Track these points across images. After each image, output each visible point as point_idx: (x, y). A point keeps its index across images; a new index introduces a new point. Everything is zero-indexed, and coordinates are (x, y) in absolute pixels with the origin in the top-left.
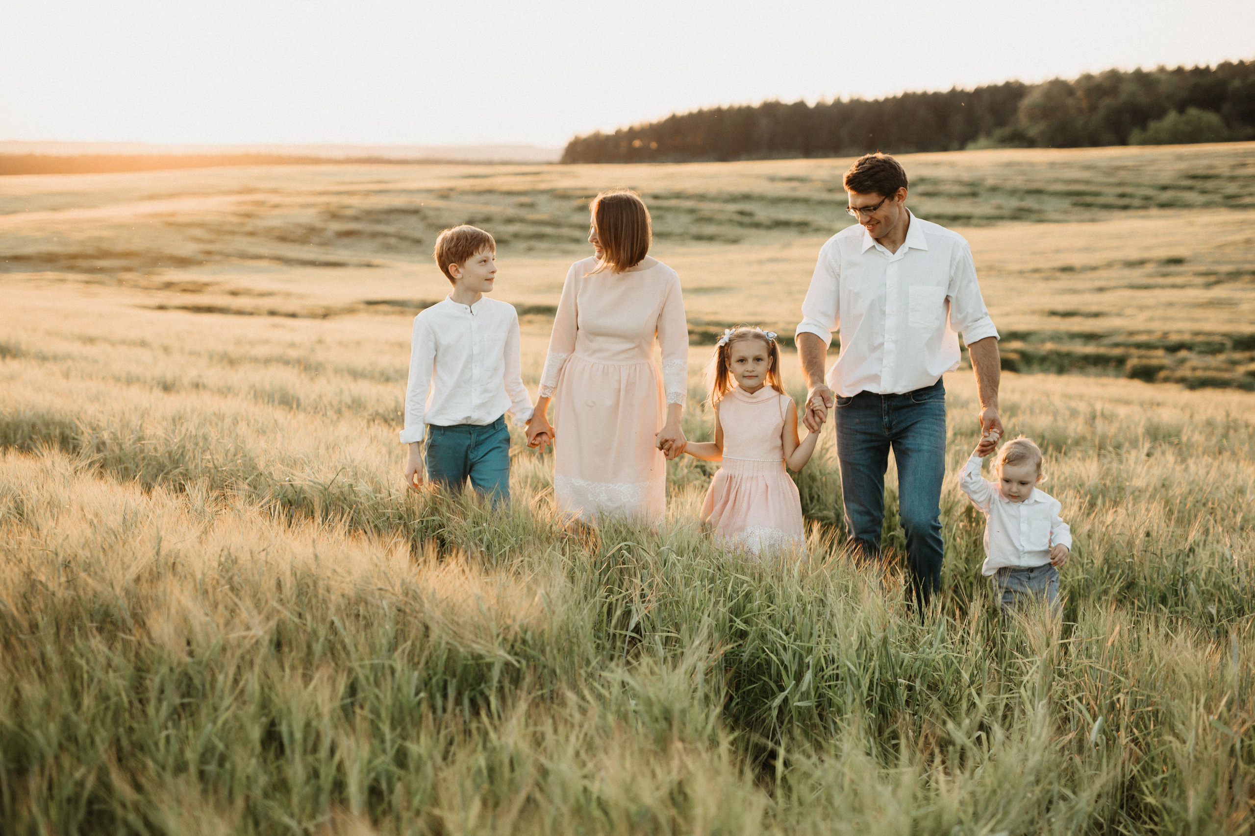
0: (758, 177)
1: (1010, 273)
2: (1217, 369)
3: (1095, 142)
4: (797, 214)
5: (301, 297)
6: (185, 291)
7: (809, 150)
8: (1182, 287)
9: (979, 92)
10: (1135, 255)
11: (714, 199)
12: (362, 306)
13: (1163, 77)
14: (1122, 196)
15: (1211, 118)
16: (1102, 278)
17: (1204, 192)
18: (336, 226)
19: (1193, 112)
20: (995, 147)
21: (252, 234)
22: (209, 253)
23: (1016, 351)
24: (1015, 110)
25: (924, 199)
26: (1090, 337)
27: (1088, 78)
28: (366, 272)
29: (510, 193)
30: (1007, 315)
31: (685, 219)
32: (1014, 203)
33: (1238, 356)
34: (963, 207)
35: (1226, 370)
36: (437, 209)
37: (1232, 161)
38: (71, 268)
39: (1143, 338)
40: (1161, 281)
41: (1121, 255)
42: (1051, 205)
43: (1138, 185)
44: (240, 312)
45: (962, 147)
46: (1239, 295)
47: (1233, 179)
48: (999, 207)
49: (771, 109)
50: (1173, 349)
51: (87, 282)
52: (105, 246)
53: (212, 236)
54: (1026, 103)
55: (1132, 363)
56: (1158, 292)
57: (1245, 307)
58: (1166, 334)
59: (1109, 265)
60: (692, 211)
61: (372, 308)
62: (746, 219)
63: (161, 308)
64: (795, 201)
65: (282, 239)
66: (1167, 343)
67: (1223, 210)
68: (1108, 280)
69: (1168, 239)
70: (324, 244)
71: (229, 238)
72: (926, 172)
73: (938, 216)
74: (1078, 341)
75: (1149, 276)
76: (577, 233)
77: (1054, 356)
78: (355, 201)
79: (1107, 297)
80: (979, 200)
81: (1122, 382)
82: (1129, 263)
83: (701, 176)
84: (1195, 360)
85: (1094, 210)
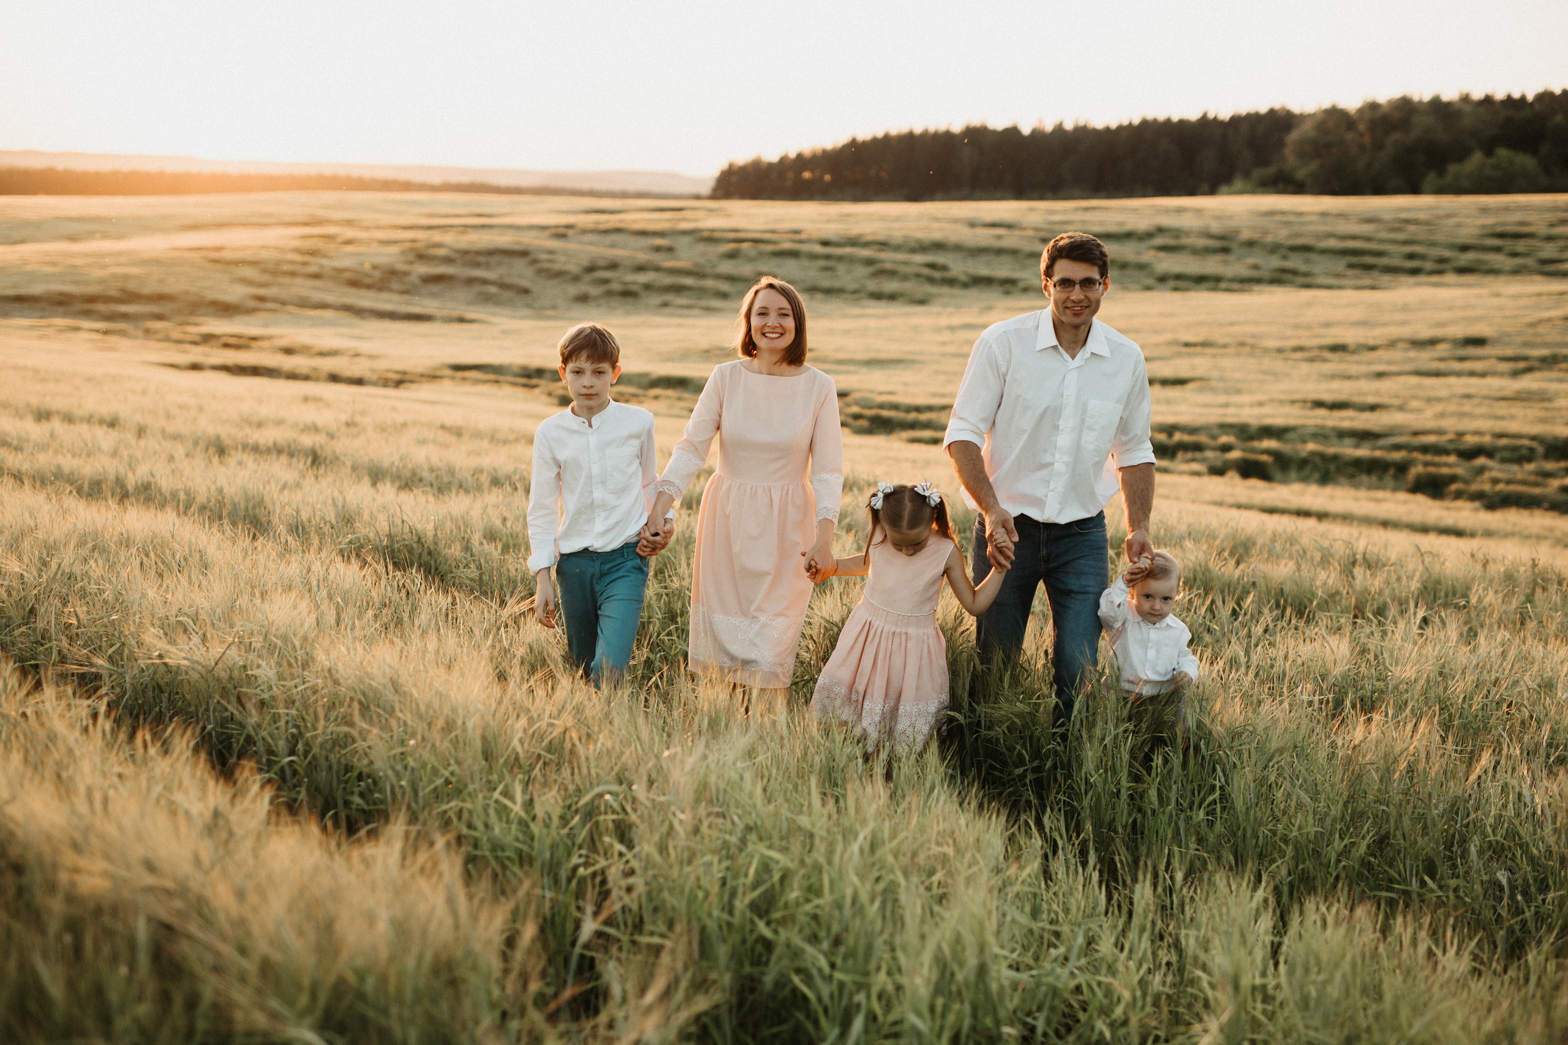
0: (955, 221)
1: (1266, 350)
2: (1524, 483)
3: (1379, 189)
4: (1002, 270)
5: (372, 358)
6: (226, 346)
7: (1021, 191)
8: (1483, 375)
9: (1236, 121)
10: (1426, 333)
11: (898, 248)
12: (448, 372)
13: (1467, 108)
14: (1411, 256)
15: (1526, 161)
16: (1381, 361)
17: (1514, 255)
18: (423, 269)
19: (1502, 153)
20: (1252, 192)
21: (316, 276)
22: (262, 299)
23: (1268, 452)
24: (1281, 144)
25: (1162, 255)
26: (1363, 436)
27: (1373, 106)
28: (457, 328)
29: (643, 233)
30: (1260, 404)
31: (862, 271)
32: (1275, 262)
33: (1550, 466)
34: (1211, 266)
35: (1535, 484)
36: (551, 252)
37: (1550, 217)
38: (87, 314)
39: (1431, 439)
40: (1457, 366)
41: (1406, 332)
42: (1321, 266)
43: (1433, 244)
44: (293, 376)
45: (1212, 191)
46: (1554, 386)
47: (1550, 238)
48: (1256, 267)
49: (976, 135)
50: (1469, 454)
51: (106, 332)
52: (132, 286)
53: (266, 278)
54: (1294, 136)
55: (1416, 470)
56: (1452, 380)
57: (1561, 402)
58: (1461, 434)
59: (1392, 344)
60: (870, 262)
61: (459, 374)
62: (937, 275)
63: (195, 367)
64: (1000, 252)
65: (354, 284)
66: (1461, 447)
67: (1538, 278)
68: (1390, 363)
69: (1469, 313)
70: (406, 292)
71: (287, 280)
72: (1166, 221)
73: (1179, 277)
74: (1348, 441)
75: (1442, 359)
76: (725, 287)
77: (1317, 460)
78: (448, 238)
79: (1386, 385)
80: (1231, 258)
81: (1402, 496)
82: (1418, 344)
83: (883, 218)
84: (1496, 469)
85: (1375, 274)
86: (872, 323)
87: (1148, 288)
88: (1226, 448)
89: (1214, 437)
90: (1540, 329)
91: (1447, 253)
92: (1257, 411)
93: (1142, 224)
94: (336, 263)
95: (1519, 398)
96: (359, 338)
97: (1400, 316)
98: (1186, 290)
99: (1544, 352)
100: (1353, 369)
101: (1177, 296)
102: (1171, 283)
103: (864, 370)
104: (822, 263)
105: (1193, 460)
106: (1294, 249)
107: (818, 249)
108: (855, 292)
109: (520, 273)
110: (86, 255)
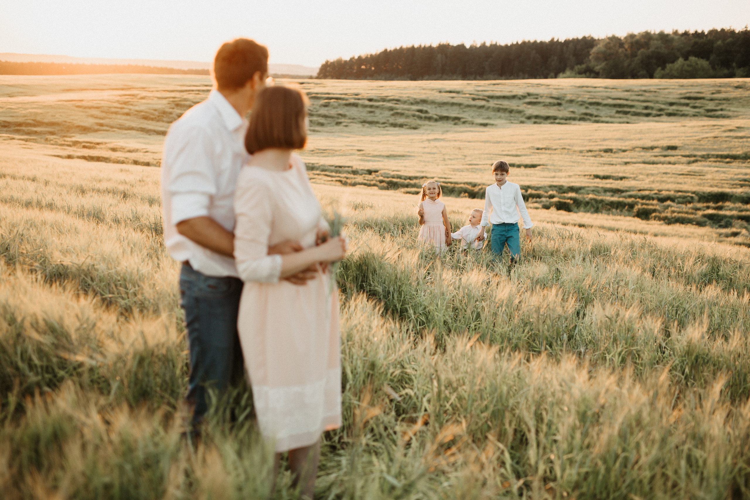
0: (433, 90)
1: (575, 152)
2: (687, 213)
3: (635, 76)
4: (453, 113)
5: (153, 153)
6: (84, 147)
7: (465, 75)
8: (674, 164)
9: (567, 43)
10: (649, 144)
11: (405, 102)
13: (676, 37)
14: (646, 108)
15: (703, 63)
16: (628, 156)
17: (694, 107)
19: (692, 59)
20: (574, 77)
21: (128, 114)
22: (101, 125)
23: (571, 199)
24: (588, 54)
25: (529, 106)
26: (616, 191)
27: (632, 36)
30: (570, 176)
31: (387, 113)
32: (583, 110)
33: (700, 205)
34: (552, 112)
35: (692, 214)
37: (712, 89)
38: (18, 131)
39: (647, 193)
40: (663, 159)
41: (640, 143)
42: (604, 112)
43: (657, 102)
44: (115, 161)
45: (556, 77)
46: (706, 169)
47: (712, 100)
48: (573, 112)
49: (443, 48)
50: (662, 200)
52: (39, 118)
53: (104, 115)
54: (594, 50)
56: (659, 166)
57: (708, 176)
58: (660, 191)
59: (633, 149)
60: (391, 109)
62: (423, 115)
63: (69, 157)
64: (453, 104)
65: (145, 118)
66: (660, 196)
68: (631, 158)
69: (670, 135)
71: (114, 116)
72: (532, 90)
73: (537, 117)
74: (608, 194)
75: (656, 156)
76: (322, 120)
77: (593, 202)
79: (629, 168)
80: (561, 108)
81: (631, 218)
82: (645, 149)
83: (398, 88)
84: (674, 207)
85: (629, 116)
86: (391, 138)
87: (522, 122)
88: (552, 197)
89: (547, 192)
90: (702, 142)
91: (663, 107)
92: (567, 180)
93: (521, 92)
94: (137, 108)
95: (689, 174)
96: (148, 144)
97: (639, 136)
98: (540, 123)
99: (703, 153)
100: (614, 161)
101: (536, 126)
102: (533, 120)
103: (386, 160)
104: (369, 109)
105: (536, 202)
106: (591, 104)
107: (367, 103)
108: (384, 123)
110: (17, 103)
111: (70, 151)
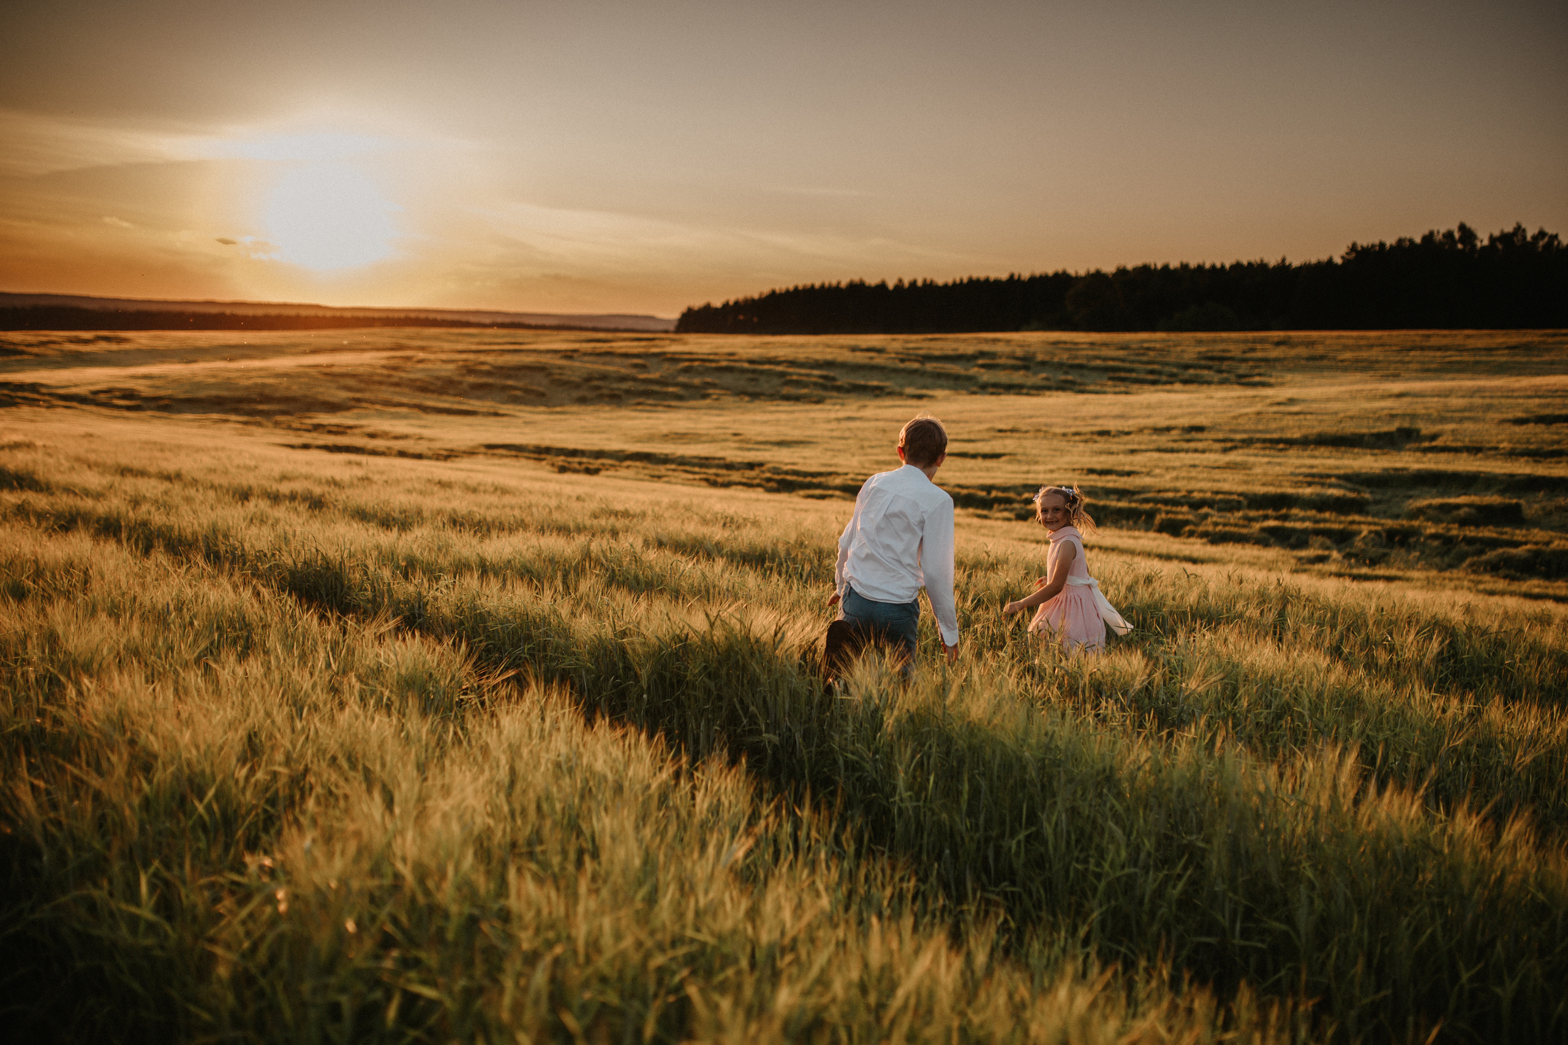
0: (842, 347)
1: (1055, 435)
2: (1235, 525)
5: (431, 440)
8: (1203, 451)
10: (1163, 423)
11: (802, 365)
12: (483, 450)
17: (1220, 371)
18: (471, 379)
21: (397, 385)
22: (358, 400)
26: (1122, 493)
28: (492, 419)
29: (626, 355)
30: (1052, 471)
31: (776, 381)
35: (1244, 526)
36: (561, 368)
38: (236, 411)
40: (1185, 445)
43: (1166, 364)
44: (374, 453)
46: (1252, 459)
48: (1047, 379)
50: (1195, 505)
51: (246, 423)
55: (1159, 518)
56: (1182, 455)
57: (1258, 470)
58: (1190, 492)
59: (1141, 430)
60: (782, 375)
61: (491, 451)
62: (829, 383)
67: (1236, 387)
68: (1140, 443)
69: (1191, 410)
70: (460, 395)
71: (376, 387)
72: (986, 348)
73: (995, 385)
74: (1113, 497)
75: (1175, 441)
78: (490, 359)
79: (1139, 458)
80: (1030, 373)
81: (1152, 534)
82: (1157, 430)
83: (791, 345)
84: (1215, 516)
86: (783, 416)
87: (974, 393)
89: (1020, 494)
91: (1175, 370)
93: (970, 350)
94: (412, 376)
96: (425, 427)
98: (999, 394)
99: (1245, 436)
100: (1115, 448)
101: (993, 398)
104: (751, 376)
105: (1005, 510)
107: (746, 365)
109: (540, 383)
110: (238, 370)
111: (307, 438)
